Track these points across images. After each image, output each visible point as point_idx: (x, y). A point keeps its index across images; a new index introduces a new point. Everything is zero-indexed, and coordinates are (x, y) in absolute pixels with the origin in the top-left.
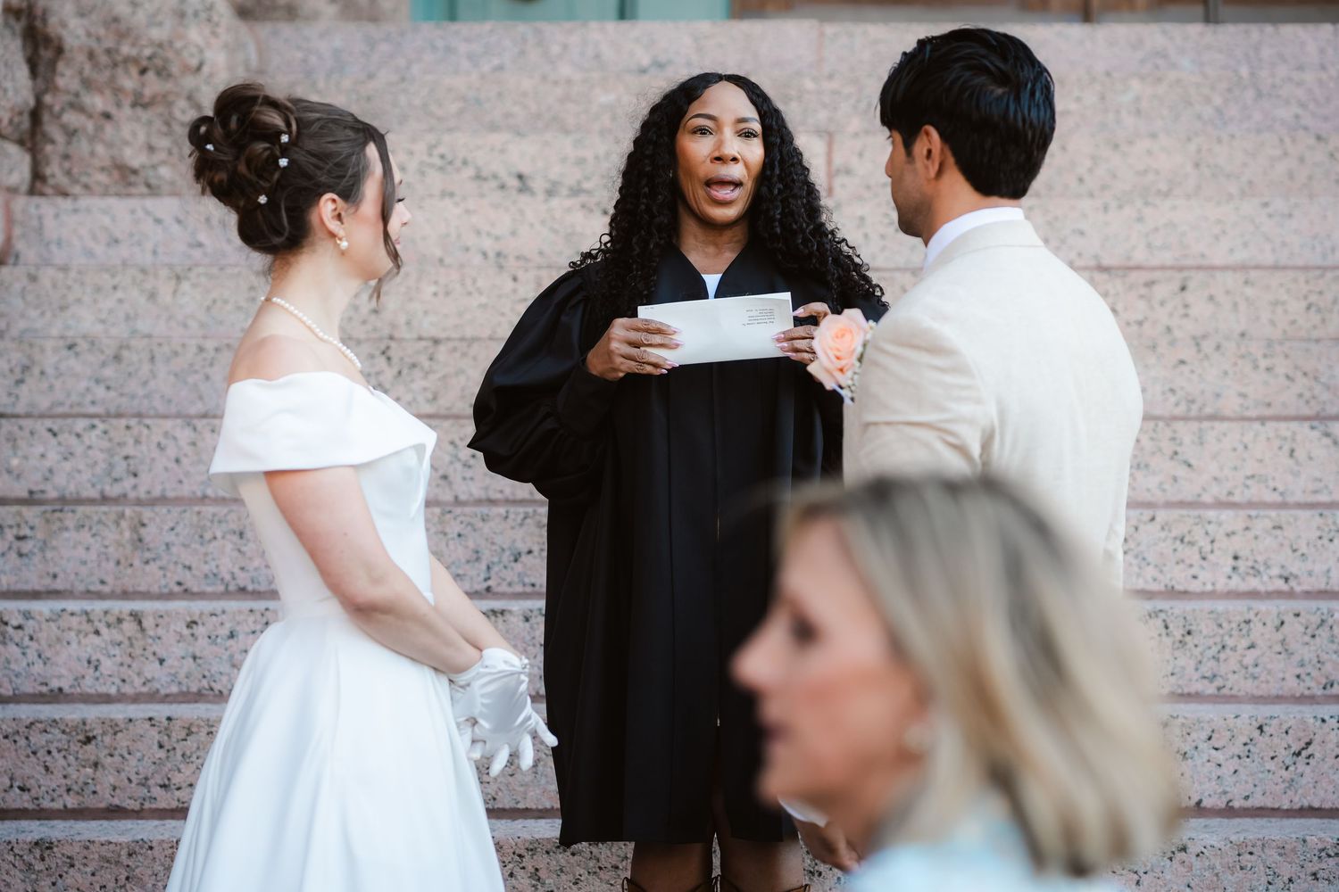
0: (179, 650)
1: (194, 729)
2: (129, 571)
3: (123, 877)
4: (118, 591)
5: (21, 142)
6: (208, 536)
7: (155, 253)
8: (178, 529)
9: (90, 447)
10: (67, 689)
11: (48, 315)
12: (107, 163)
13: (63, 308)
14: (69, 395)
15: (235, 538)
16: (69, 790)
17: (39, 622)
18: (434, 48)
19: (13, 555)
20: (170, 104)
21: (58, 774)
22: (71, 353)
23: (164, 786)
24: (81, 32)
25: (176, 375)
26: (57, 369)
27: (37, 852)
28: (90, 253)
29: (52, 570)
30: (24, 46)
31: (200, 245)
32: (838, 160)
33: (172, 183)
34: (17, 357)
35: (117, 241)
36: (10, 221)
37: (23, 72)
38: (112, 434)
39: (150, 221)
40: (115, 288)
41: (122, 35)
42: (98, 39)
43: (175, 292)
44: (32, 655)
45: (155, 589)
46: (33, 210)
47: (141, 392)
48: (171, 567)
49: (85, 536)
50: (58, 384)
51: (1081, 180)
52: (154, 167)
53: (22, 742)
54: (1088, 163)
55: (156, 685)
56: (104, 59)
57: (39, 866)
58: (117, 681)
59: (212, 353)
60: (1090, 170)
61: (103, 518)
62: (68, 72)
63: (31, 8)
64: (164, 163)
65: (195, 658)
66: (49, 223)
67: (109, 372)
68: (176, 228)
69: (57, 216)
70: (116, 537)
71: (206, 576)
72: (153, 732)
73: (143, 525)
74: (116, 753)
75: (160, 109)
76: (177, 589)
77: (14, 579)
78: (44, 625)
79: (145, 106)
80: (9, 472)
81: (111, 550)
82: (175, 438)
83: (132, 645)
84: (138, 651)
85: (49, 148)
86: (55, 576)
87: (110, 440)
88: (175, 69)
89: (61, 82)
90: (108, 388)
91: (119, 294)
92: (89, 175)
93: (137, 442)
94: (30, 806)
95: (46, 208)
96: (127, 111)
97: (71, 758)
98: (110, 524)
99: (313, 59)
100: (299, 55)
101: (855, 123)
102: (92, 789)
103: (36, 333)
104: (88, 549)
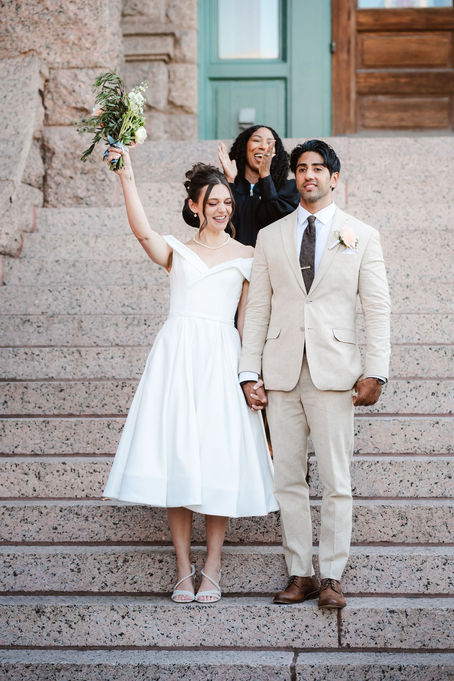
0: (94, 363)
1: (98, 387)
2: (77, 338)
3: (73, 433)
4: (73, 345)
5: (39, 188)
6: (105, 325)
7: (89, 228)
8: (95, 323)
9: (63, 296)
10: (55, 377)
11: (49, 251)
12: (72, 195)
13: (54, 248)
14: (56, 279)
15: (115, 326)
16: (55, 408)
17: (45, 353)
18: (198, 150)
19: (36, 333)
20: (95, 173)
21: (51, 402)
22: (57, 264)
23: (88, 407)
24: (62, 146)
25: (95, 271)
26: (52, 269)
27: (44, 424)
28: (65, 229)
29: (50, 338)
30: (40, 152)
31: (106, 225)
32: (350, 191)
33: (96, 203)
34: (38, 265)
35: (75, 224)
36: (35, 217)
37: (41, 161)
38: (72, 291)
39: (87, 216)
40: (73, 241)
42: (68, 148)
43: (95, 242)
44: (42, 365)
45: (86, 344)
46: (43, 213)
47: (82, 278)
48: (92, 337)
49: (61, 326)
50: (52, 275)
51: (444, 197)
52: (89, 197)
53: (39, 391)
54: (447, 191)
55: (86, 375)
56: (70, 156)
57: (44, 429)
58: (72, 374)
59: (108, 263)
60: (448, 193)
61: (68, 319)
62: (57, 162)
63: (43, 137)
64: (92, 195)
65: (99, 366)
66: (50, 218)
67: (71, 271)
68: (96, 219)
69: (52, 215)
70: (73, 326)
71: (104, 340)
72: (84, 388)
73: (82, 322)
74: (71, 395)
75: (91, 175)
76: (94, 344)
77: (36, 341)
78: (47, 354)
79: (85, 174)
80: (35, 305)
81: (71, 331)
82: (94, 293)
83: (77, 361)
84: (79, 363)
85: (50, 190)
86: (51, 340)
87: (71, 293)
88: (97, 160)
89: (54, 165)
90: (71, 276)
91: (75, 243)
92: (64, 200)
93: (81, 294)
94: (42, 413)
95: (49, 212)
96: (79, 176)
97: (56, 397)
98: (70, 321)
99: (151, 155)
100: (146, 154)
101: (359, 177)
102: (63, 407)
103: (45, 257)
104: (62, 330)
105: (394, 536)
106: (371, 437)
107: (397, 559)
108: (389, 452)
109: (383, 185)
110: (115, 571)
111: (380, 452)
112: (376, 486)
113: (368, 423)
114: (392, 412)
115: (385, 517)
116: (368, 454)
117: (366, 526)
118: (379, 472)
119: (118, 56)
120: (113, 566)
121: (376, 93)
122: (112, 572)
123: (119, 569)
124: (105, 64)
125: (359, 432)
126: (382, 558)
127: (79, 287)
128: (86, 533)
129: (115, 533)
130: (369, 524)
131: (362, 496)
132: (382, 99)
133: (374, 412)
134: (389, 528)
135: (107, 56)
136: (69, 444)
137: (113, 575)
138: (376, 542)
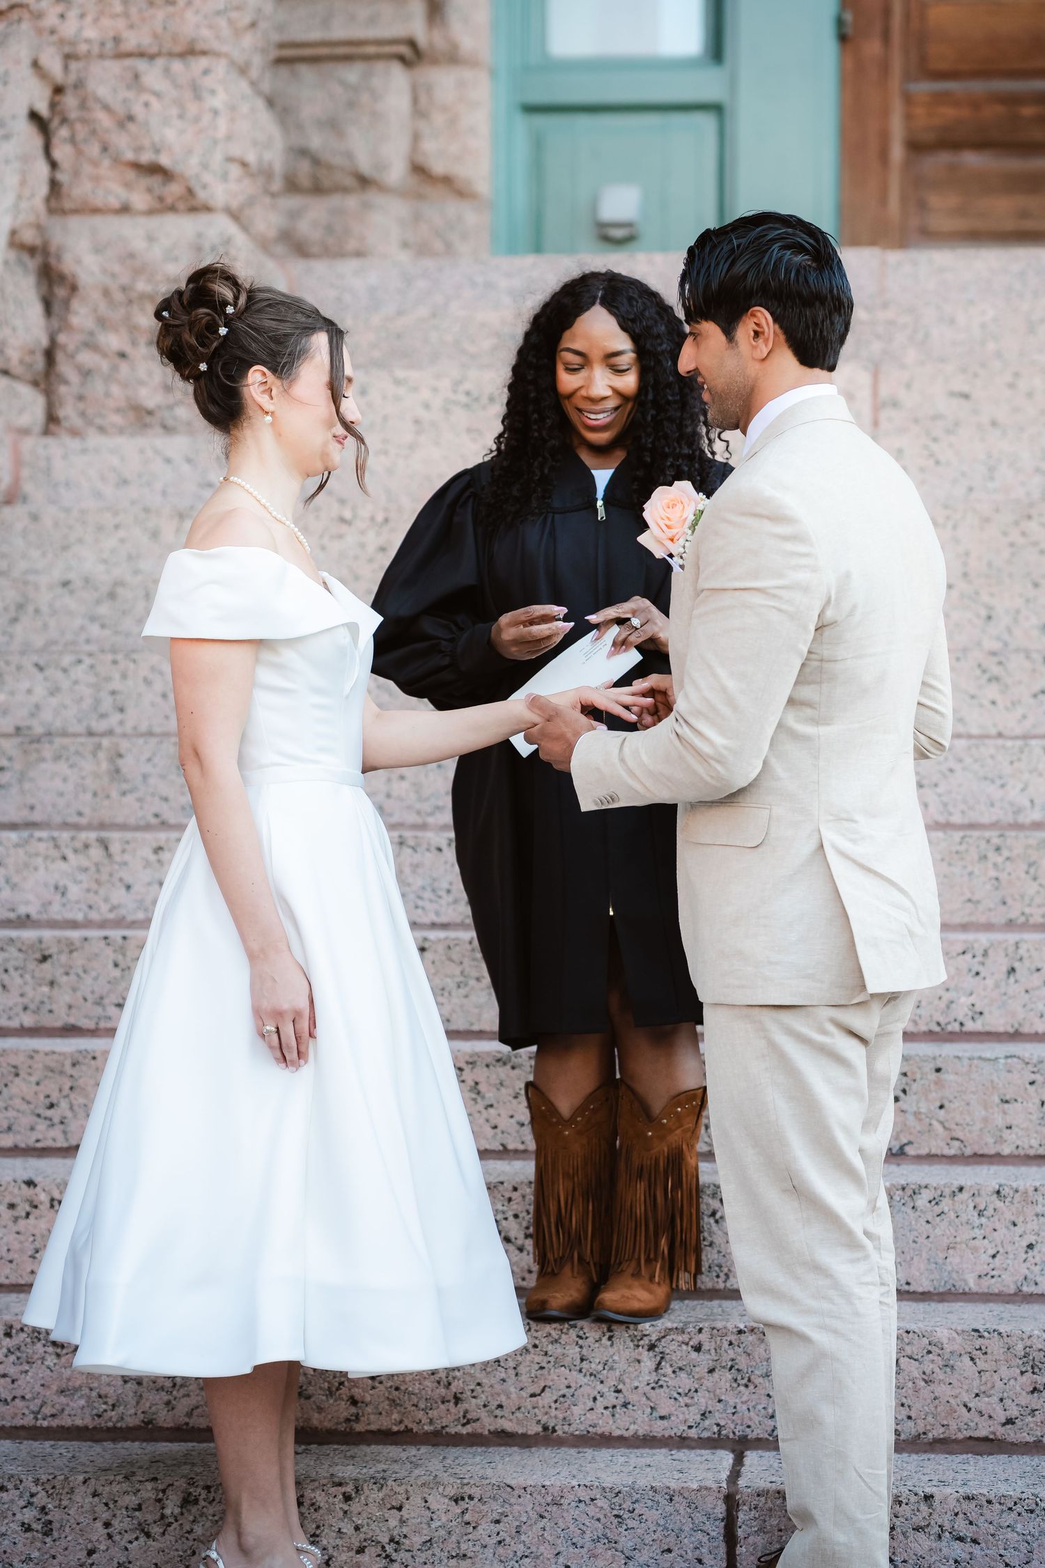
0: (146, 876)
2: (106, 802)
3: (67, 1087)
4: (94, 823)
5: (35, 384)
7: (163, 493)
8: (156, 760)
9: (75, 682)
10: (34, 915)
11: (50, 555)
12: (122, 404)
13: (64, 548)
14: (63, 634)
16: (25, 1009)
17: (8, 849)
21: (15, 992)
22: (65, 590)
24: (95, 269)
26: (51, 606)
28: (97, 495)
29: (31, 800)
30: (39, 284)
32: (884, 392)
33: (187, 423)
34: (12, 595)
35: (125, 482)
36: (18, 462)
37: (35, 310)
38: (99, 668)
39: (159, 460)
40: (117, 527)
41: (138, 272)
42: (113, 276)
45: (130, 821)
46: (43, 451)
47: (135, 629)
48: (148, 798)
49: (62, 767)
50: (52, 623)
52: (169, 408)
55: (122, 912)
56: (118, 296)
58: (84, 907)
61: (81, 750)
62: (82, 310)
63: (45, 245)
64: (178, 403)
66: (57, 464)
67: (103, 609)
68: (185, 467)
70: (93, 768)
71: (183, 808)
72: (109, 952)
73: (120, 756)
74: (72, 972)
78: (12, 851)
81: (88, 781)
82: (161, 673)
83: (98, 871)
84: (104, 877)
85: (63, 389)
86: (32, 808)
87: (97, 675)
89: (75, 320)
91: (121, 533)
92: (102, 416)
93: (124, 676)
95: (56, 448)
96: (142, 349)
97: (28, 977)
98: (87, 754)
101: (911, 355)
102: (48, 1007)
103: (36, 572)
104: (65, 780)
105: (1010, 1421)
106: (941, 1107)
107: (1018, 1508)
108: (992, 1152)
109: (976, 375)
110: (156, 1530)
111: (968, 1152)
112: (954, 1259)
113: (932, 1066)
114: (1001, 1029)
115: (981, 1364)
116: (931, 1158)
117: (926, 1392)
118: (964, 1218)
119: (253, 25)
120: (149, 1515)
121: (955, 145)
122: (148, 1535)
123: (169, 1525)
124: (215, 45)
125: (904, 1091)
126: (974, 1503)
127: (119, 657)
128: (82, 1402)
129: (168, 1403)
130: (932, 1387)
131: (911, 1288)
132: (972, 160)
133: (950, 1028)
134: (995, 1399)
135: (222, 23)
136: (56, 1120)
137: (150, 1542)
138: (956, 1441)
